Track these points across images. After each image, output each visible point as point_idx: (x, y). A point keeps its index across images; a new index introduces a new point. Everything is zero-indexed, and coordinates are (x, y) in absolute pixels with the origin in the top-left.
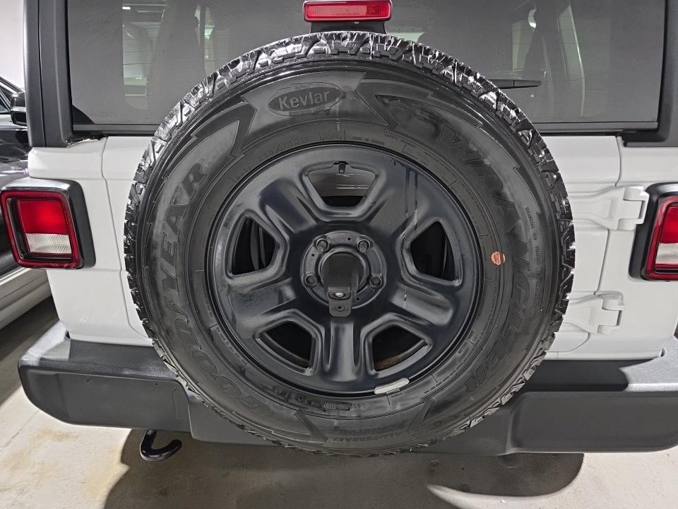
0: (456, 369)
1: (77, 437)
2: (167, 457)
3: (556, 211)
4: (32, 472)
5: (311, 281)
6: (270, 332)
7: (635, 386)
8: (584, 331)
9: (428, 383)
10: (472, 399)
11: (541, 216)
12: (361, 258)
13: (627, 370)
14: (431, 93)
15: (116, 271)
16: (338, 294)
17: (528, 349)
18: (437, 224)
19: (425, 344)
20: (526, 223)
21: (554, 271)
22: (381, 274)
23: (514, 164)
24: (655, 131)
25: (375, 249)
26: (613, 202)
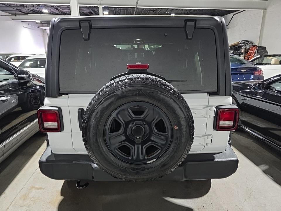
0: (167, 156)
1: (44, 188)
2: (85, 188)
3: (188, 116)
4: (31, 200)
5: (130, 134)
6: (119, 148)
7: (216, 160)
8: (203, 145)
9: (161, 160)
10: (172, 163)
11: (185, 118)
12: (143, 128)
13: (215, 156)
14: (159, 91)
15: (70, 132)
16: (138, 137)
17: (185, 150)
18: (161, 120)
19: (160, 150)
20: (182, 119)
21: (189, 131)
22: (148, 132)
23: (178, 106)
24: (217, 92)
25: (146, 125)
26: (207, 111)
